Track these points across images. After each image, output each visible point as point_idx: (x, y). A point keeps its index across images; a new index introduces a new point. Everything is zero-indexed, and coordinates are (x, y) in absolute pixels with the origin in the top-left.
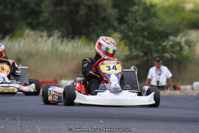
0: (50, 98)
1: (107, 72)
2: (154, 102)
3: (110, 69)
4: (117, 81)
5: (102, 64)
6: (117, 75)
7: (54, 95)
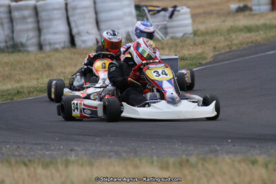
0: (76, 113)
1: (156, 78)
2: (215, 113)
3: (159, 75)
5: (148, 69)
6: (169, 81)
7: (84, 109)
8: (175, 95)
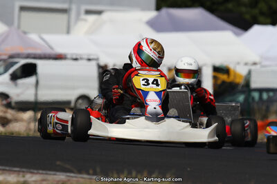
0: (50, 129)
1: (143, 88)
2: (216, 138)
4: (158, 103)
5: (137, 75)
6: (158, 93)
8: (159, 110)
